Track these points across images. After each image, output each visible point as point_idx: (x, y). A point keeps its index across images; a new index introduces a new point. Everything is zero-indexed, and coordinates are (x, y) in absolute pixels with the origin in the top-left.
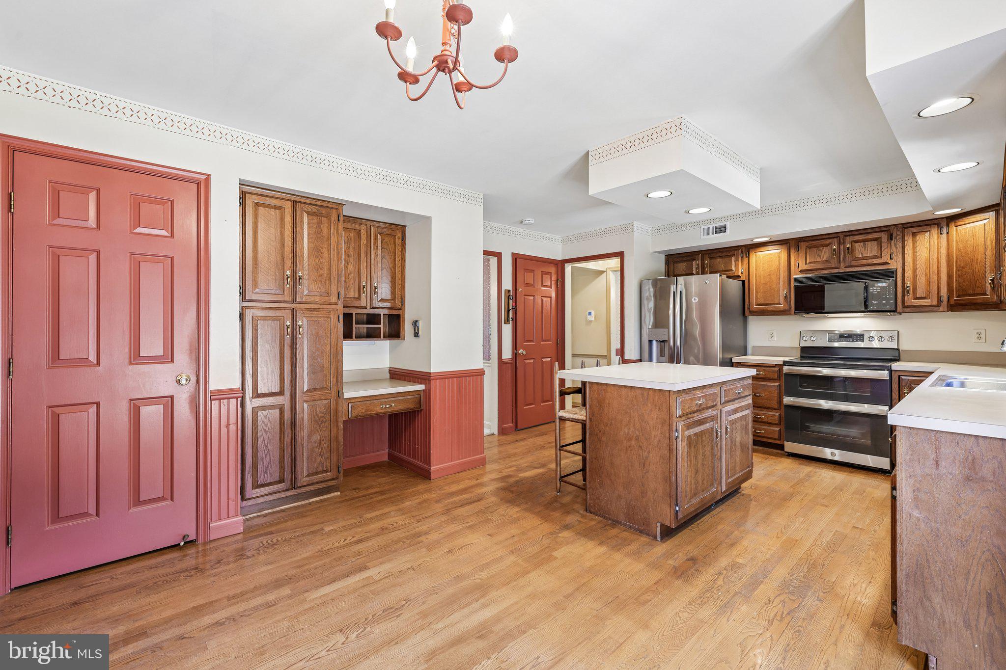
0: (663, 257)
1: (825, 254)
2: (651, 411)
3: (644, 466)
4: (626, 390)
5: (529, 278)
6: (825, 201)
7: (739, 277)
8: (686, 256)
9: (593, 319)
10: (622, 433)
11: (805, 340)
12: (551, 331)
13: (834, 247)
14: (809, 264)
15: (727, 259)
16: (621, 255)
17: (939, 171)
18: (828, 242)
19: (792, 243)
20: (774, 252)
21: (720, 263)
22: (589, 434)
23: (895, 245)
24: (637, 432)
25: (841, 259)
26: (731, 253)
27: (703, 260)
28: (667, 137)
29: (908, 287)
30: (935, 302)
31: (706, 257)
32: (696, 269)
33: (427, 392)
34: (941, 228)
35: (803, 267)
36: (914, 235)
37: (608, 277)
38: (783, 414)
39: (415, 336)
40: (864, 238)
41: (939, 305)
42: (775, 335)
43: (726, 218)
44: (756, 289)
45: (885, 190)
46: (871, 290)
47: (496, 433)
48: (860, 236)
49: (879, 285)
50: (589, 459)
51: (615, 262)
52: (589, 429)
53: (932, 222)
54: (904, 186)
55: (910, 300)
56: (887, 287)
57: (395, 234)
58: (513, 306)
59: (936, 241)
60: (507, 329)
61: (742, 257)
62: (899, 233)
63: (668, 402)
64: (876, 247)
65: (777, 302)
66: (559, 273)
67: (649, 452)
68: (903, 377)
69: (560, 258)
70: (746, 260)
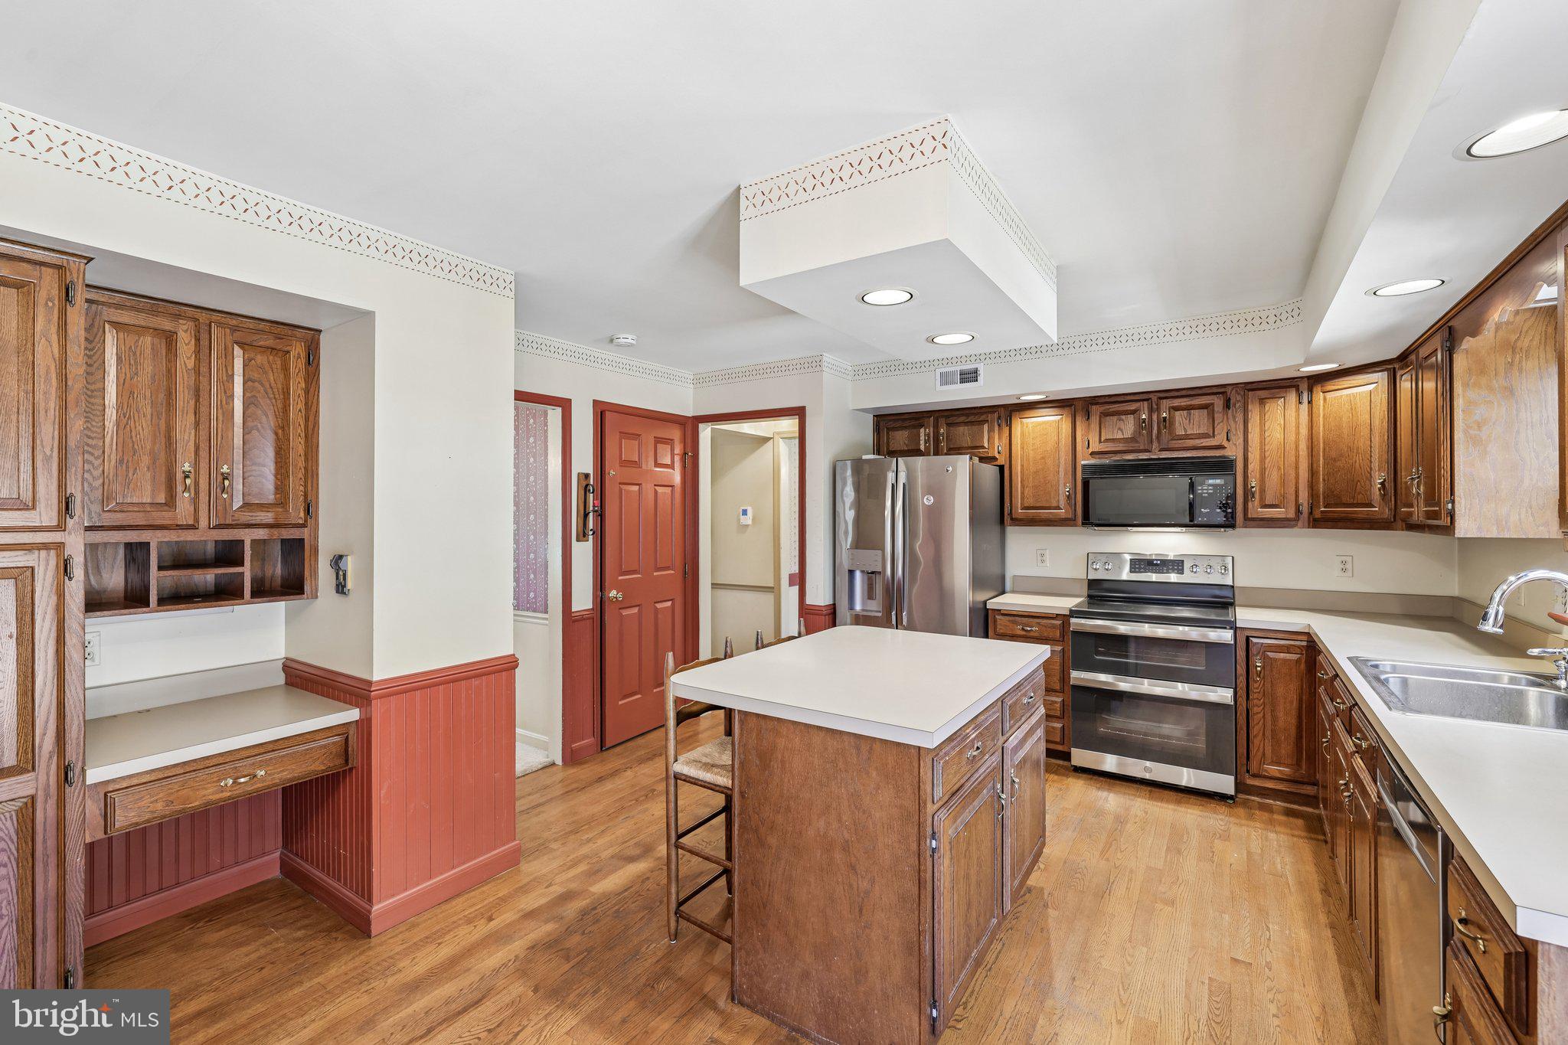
0: (870, 418)
1: (1127, 427)
2: (878, 788)
3: (861, 911)
4: (822, 734)
5: (630, 450)
6: (1136, 337)
7: (994, 459)
8: (910, 419)
9: (750, 522)
10: (811, 832)
11: (1096, 569)
12: (674, 551)
13: (1144, 417)
14: (1104, 442)
15: (975, 428)
16: (799, 412)
17: (1375, 293)
18: (1133, 406)
19: (1079, 405)
20: (1048, 420)
21: (963, 434)
22: (740, 827)
23: (1234, 417)
24: (845, 832)
25: (1154, 437)
26: (983, 417)
27: (936, 427)
28: (913, 164)
29: (1253, 487)
30: (1291, 514)
31: (942, 421)
32: (926, 443)
33: (364, 726)
34: (1299, 395)
35: (1095, 446)
36: (1262, 401)
37: (776, 450)
38: (1069, 701)
39: (337, 592)
40: (1188, 403)
41: (1297, 519)
42: (1047, 557)
43: (978, 357)
44: (1021, 482)
45: (1228, 325)
46: (1199, 489)
47: (559, 762)
48: (1185, 399)
49: (1211, 482)
50: (740, 884)
51: (790, 425)
52: (740, 814)
53: (1288, 383)
54: (1257, 321)
55: (1256, 510)
56: (1223, 485)
57: (288, 348)
58: (594, 506)
59: (1294, 414)
60: (583, 553)
61: (999, 425)
62: (1239, 398)
63: (916, 770)
64: (1206, 420)
65: (1054, 504)
66: (689, 441)
67: (873, 882)
68: (1255, 640)
69: (690, 414)
70: (1006, 430)
